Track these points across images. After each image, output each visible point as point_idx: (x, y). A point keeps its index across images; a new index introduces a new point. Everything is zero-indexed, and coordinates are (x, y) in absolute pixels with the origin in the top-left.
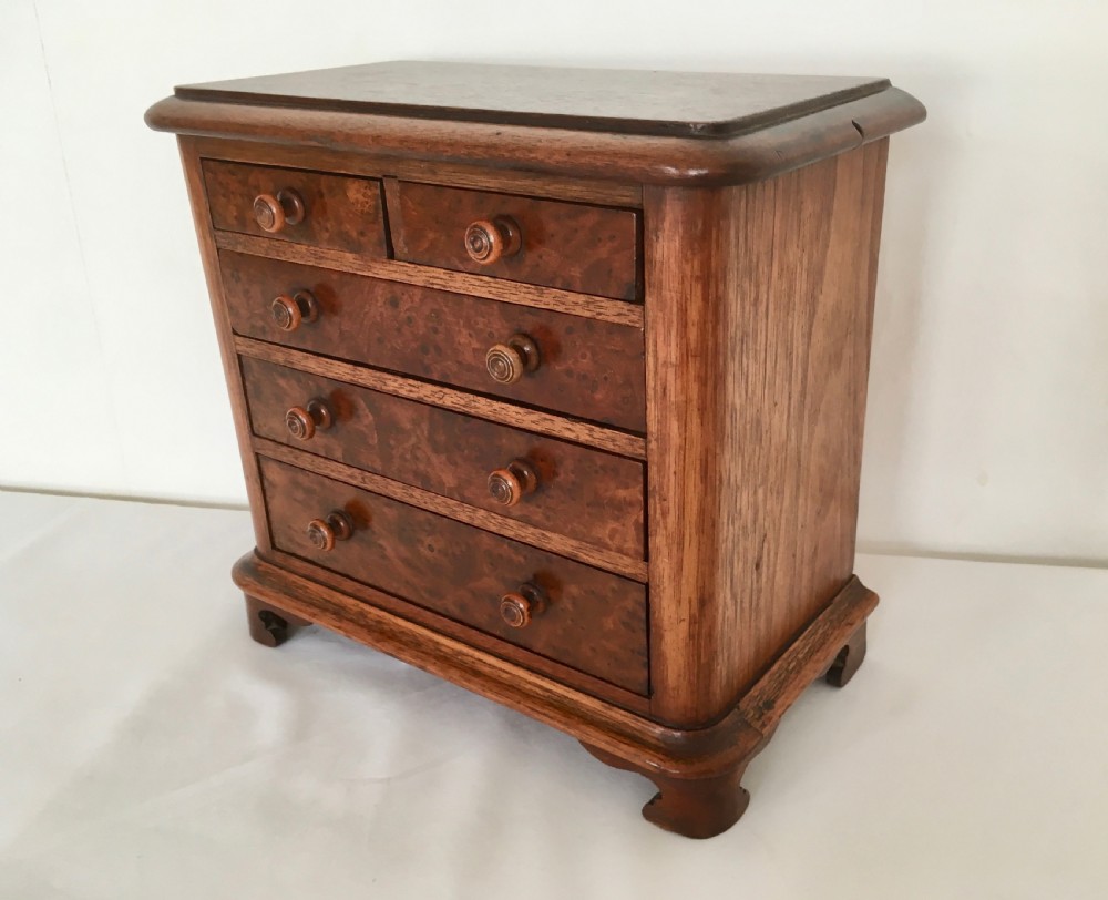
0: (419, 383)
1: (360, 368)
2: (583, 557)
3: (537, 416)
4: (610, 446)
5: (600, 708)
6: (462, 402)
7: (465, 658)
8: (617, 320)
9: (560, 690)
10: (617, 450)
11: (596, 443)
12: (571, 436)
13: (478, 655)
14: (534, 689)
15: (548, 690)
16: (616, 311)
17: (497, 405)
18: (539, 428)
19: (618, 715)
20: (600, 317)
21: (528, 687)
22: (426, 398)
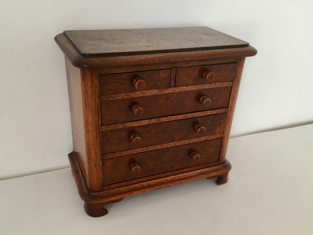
0: (172, 116)
1: (152, 119)
2: (209, 139)
3: (203, 112)
4: (220, 112)
5: (209, 169)
6: (184, 117)
7: (176, 178)
8: (227, 86)
9: (199, 171)
10: (221, 113)
11: (217, 113)
12: (211, 114)
13: (179, 175)
14: (194, 174)
15: (197, 173)
16: (227, 84)
17: (193, 114)
18: (203, 115)
19: (213, 168)
20: (223, 86)
21: (193, 175)
22: (173, 120)
